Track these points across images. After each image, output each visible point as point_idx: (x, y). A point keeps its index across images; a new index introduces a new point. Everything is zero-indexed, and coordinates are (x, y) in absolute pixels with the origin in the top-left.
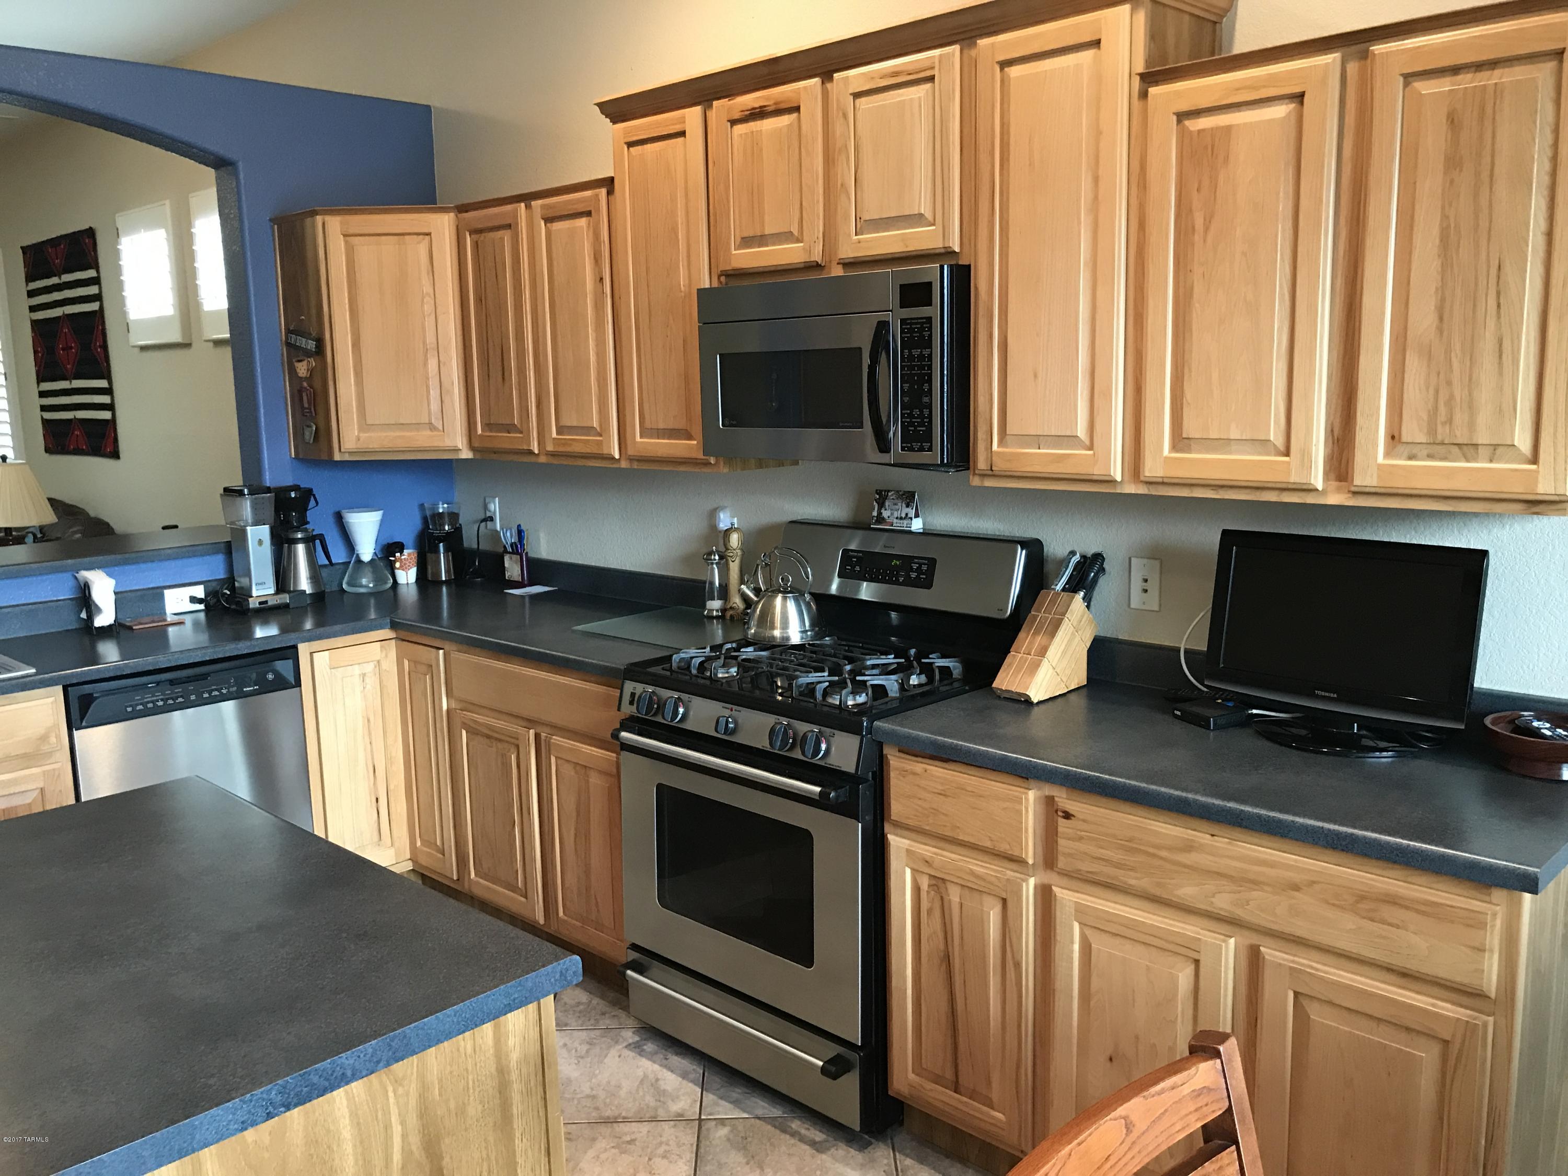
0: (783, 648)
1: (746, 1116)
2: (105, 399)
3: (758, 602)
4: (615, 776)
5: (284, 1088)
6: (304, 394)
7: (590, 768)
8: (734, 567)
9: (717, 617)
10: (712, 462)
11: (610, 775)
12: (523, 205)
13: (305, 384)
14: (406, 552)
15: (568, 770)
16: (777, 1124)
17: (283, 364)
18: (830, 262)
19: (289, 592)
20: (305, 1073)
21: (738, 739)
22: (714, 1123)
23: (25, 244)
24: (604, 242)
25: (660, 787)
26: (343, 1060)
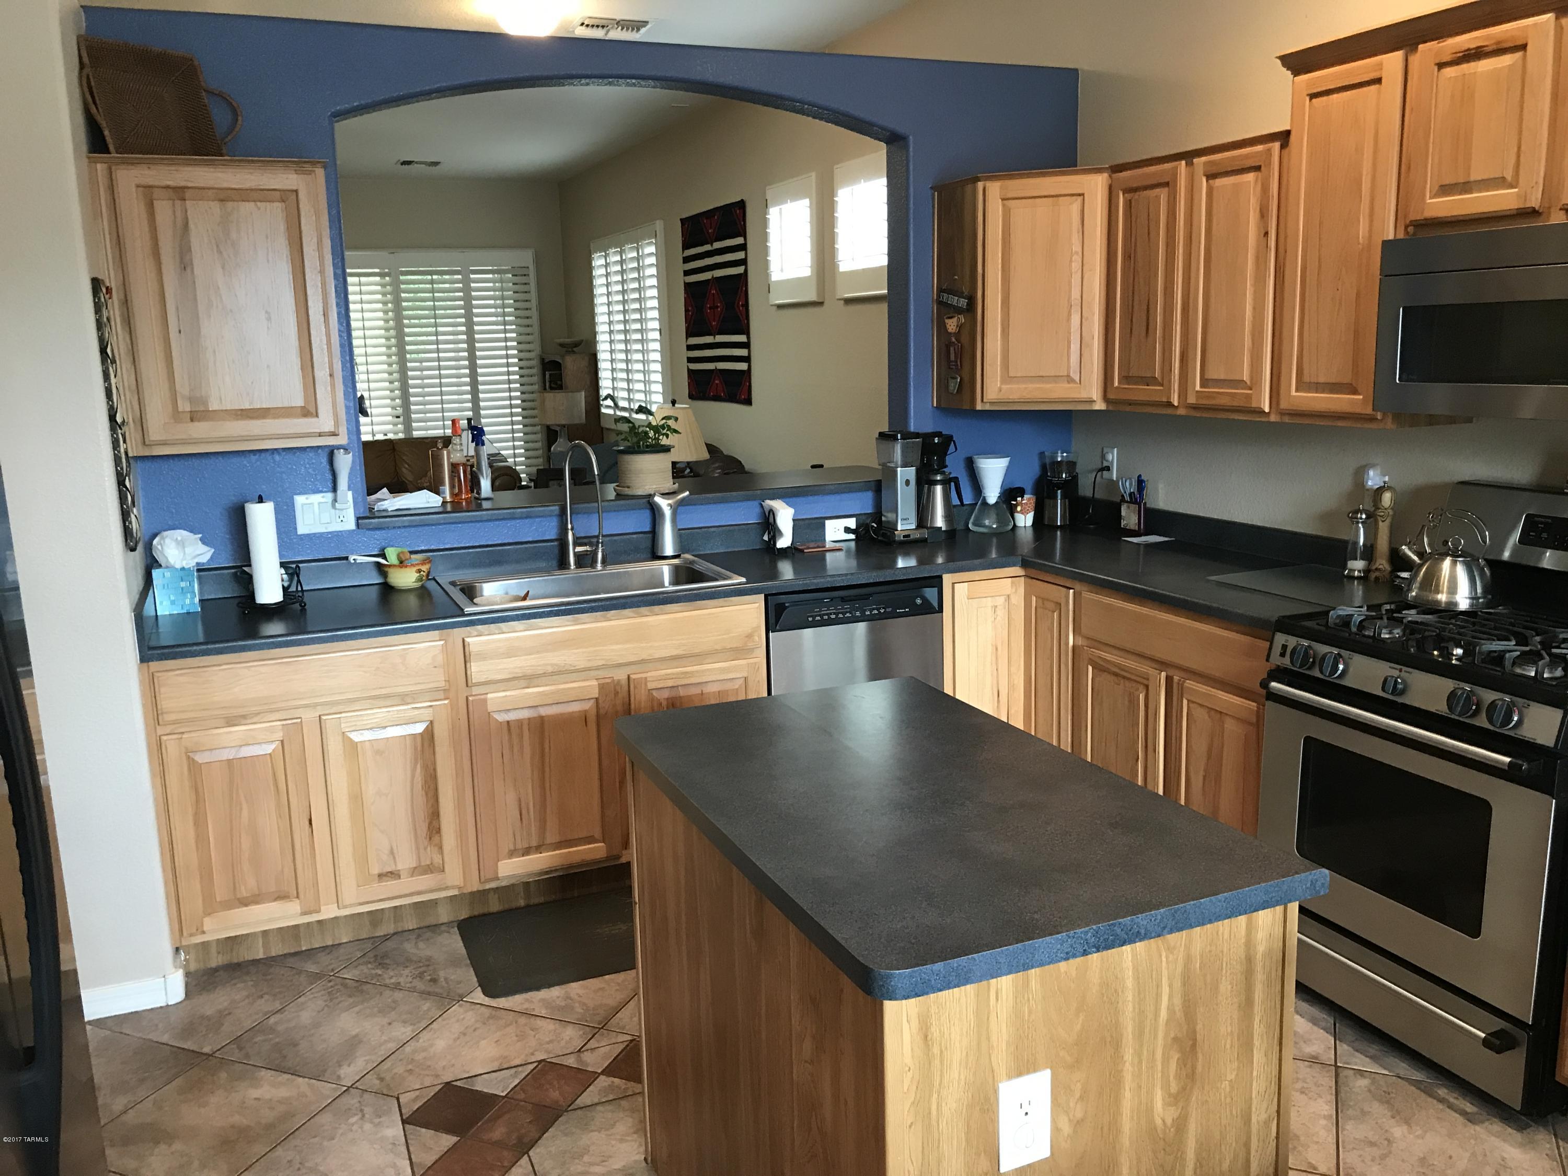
0: (1449, 612)
1: (1386, 1072)
2: (743, 352)
3: (1421, 566)
4: (1258, 724)
5: (1097, 933)
6: (952, 349)
7: (1227, 714)
8: (1384, 528)
9: (1359, 578)
10: (1379, 418)
11: (1250, 724)
12: (1183, 162)
13: (953, 340)
14: (1026, 496)
15: (1201, 714)
16: (1422, 1087)
17: (932, 321)
18: (1549, 208)
19: (927, 528)
20: (1112, 924)
21: (1406, 700)
22: (1351, 1072)
23: (684, 217)
24: (1273, 196)
25: (1308, 740)
26: (1139, 920)
